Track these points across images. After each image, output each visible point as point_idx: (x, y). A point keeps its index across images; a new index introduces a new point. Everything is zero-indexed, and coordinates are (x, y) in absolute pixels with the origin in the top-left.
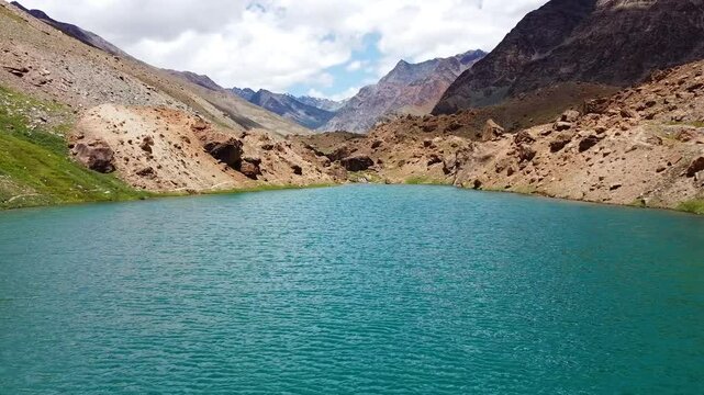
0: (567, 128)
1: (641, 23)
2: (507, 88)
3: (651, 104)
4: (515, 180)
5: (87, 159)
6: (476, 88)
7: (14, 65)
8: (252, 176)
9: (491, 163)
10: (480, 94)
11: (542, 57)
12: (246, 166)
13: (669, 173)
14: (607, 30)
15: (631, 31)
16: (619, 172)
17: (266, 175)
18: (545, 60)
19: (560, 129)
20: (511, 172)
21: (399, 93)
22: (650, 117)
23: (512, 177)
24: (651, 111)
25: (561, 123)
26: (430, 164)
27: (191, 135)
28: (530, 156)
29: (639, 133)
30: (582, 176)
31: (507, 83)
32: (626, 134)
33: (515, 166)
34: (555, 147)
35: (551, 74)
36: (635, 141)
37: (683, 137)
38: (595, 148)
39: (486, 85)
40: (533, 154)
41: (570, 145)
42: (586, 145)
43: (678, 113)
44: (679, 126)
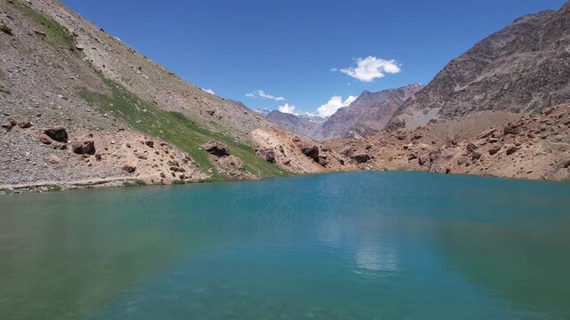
0: (496, 141)
1: (530, 66)
2: (438, 109)
3: (543, 130)
4: (472, 169)
5: (265, 157)
6: (417, 109)
7: (208, 110)
8: (324, 165)
9: (452, 160)
10: (420, 113)
11: (462, 89)
12: (321, 160)
13: (556, 166)
14: (506, 71)
15: (523, 72)
16: (531, 165)
17: (329, 165)
18: (464, 91)
19: (492, 142)
20: (467, 165)
21: (363, 111)
22: (544, 138)
23: (469, 167)
24: (545, 134)
25: (492, 139)
26: (410, 159)
27: (293, 144)
28: (478, 157)
29: (539, 147)
30: (511, 167)
31: (438, 106)
32: (532, 147)
33: (469, 161)
34: (492, 153)
35: (468, 100)
36: (538, 151)
37: (562, 149)
38: (516, 153)
39: (424, 107)
40: (480, 156)
41: (500, 151)
42: (510, 152)
43: (559, 136)
44: (559, 143)
